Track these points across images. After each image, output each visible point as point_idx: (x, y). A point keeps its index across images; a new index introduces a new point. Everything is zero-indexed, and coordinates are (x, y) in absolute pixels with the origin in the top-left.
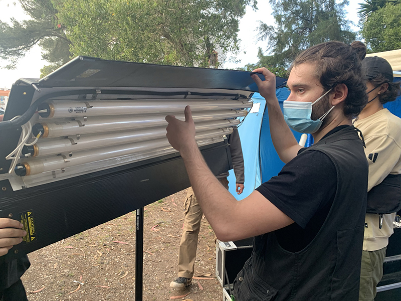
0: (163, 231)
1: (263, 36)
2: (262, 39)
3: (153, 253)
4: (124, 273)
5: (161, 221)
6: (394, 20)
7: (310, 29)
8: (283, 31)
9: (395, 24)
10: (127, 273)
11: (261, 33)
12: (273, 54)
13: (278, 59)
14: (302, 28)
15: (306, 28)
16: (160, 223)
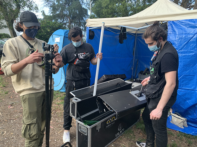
0: (16, 107)
1: (46, 5)
2: (46, 6)
3: (16, 118)
4: (4, 133)
5: (13, 103)
6: (106, 6)
7: (69, 5)
8: (55, 3)
9: (107, 8)
10: (5, 132)
11: (46, 3)
12: (51, 15)
13: (55, 17)
14: (64, 3)
15: (66, 4)
16: (12, 104)
